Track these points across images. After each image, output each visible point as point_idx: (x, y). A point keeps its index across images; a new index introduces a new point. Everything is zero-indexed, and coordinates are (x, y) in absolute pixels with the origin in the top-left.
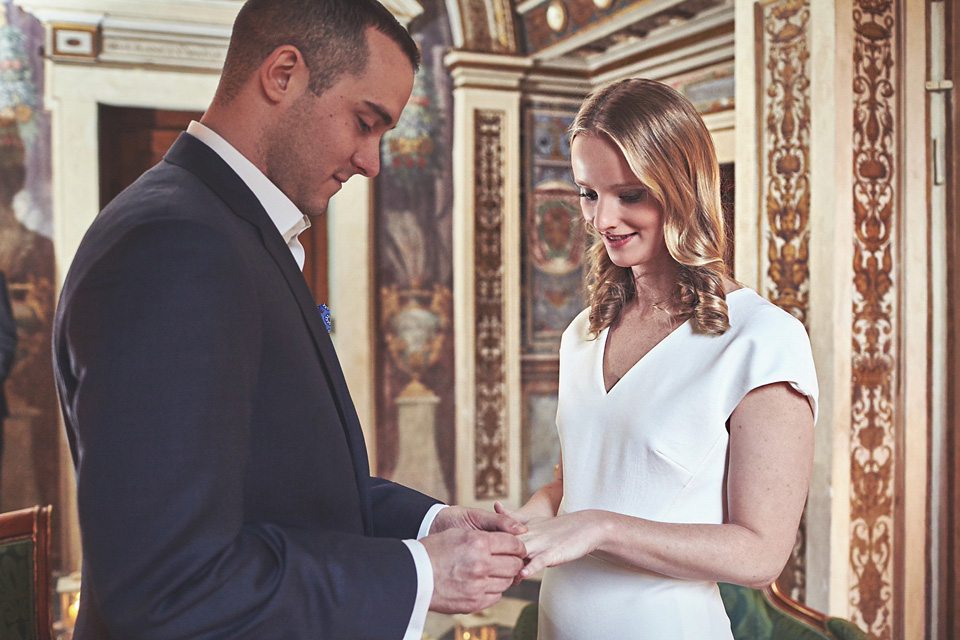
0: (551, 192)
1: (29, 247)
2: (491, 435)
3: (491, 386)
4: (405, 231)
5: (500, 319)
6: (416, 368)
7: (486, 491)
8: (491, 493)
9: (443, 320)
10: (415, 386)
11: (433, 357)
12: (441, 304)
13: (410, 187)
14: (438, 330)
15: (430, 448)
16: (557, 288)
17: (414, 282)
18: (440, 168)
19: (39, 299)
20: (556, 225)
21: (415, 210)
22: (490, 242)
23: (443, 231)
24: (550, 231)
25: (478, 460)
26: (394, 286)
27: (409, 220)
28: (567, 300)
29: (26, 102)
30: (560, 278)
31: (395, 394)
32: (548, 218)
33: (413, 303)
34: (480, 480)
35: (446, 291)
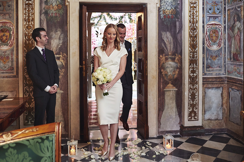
0: (212, 24)
1: (61, 44)
2: (193, 101)
3: (193, 86)
4: (167, 38)
5: (196, 65)
6: (170, 80)
7: (191, 118)
8: (193, 119)
9: (179, 65)
10: (170, 85)
11: (175, 76)
12: (178, 60)
13: (169, 24)
14: (177, 68)
15: (174, 105)
16: (214, 55)
17: (170, 54)
18: (178, 18)
19: (63, 59)
20: (214, 35)
21: (170, 32)
22: (193, 41)
23: (179, 38)
24: (212, 37)
25: (189, 109)
26: (164, 55)
27: (168, 34)
28: (217, 58)
29: (60, 3)
30: (215, 51)
31: (164, 88)
32: (211, 33)
33: (169, 59)
34: (190, 115)
35: (180, 56)
